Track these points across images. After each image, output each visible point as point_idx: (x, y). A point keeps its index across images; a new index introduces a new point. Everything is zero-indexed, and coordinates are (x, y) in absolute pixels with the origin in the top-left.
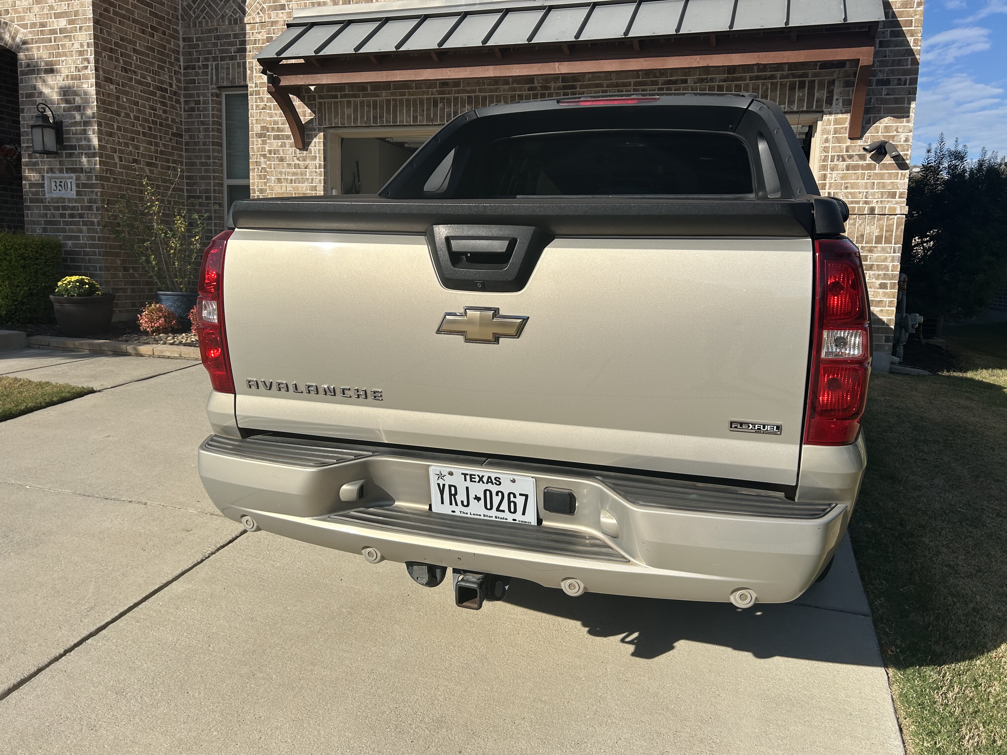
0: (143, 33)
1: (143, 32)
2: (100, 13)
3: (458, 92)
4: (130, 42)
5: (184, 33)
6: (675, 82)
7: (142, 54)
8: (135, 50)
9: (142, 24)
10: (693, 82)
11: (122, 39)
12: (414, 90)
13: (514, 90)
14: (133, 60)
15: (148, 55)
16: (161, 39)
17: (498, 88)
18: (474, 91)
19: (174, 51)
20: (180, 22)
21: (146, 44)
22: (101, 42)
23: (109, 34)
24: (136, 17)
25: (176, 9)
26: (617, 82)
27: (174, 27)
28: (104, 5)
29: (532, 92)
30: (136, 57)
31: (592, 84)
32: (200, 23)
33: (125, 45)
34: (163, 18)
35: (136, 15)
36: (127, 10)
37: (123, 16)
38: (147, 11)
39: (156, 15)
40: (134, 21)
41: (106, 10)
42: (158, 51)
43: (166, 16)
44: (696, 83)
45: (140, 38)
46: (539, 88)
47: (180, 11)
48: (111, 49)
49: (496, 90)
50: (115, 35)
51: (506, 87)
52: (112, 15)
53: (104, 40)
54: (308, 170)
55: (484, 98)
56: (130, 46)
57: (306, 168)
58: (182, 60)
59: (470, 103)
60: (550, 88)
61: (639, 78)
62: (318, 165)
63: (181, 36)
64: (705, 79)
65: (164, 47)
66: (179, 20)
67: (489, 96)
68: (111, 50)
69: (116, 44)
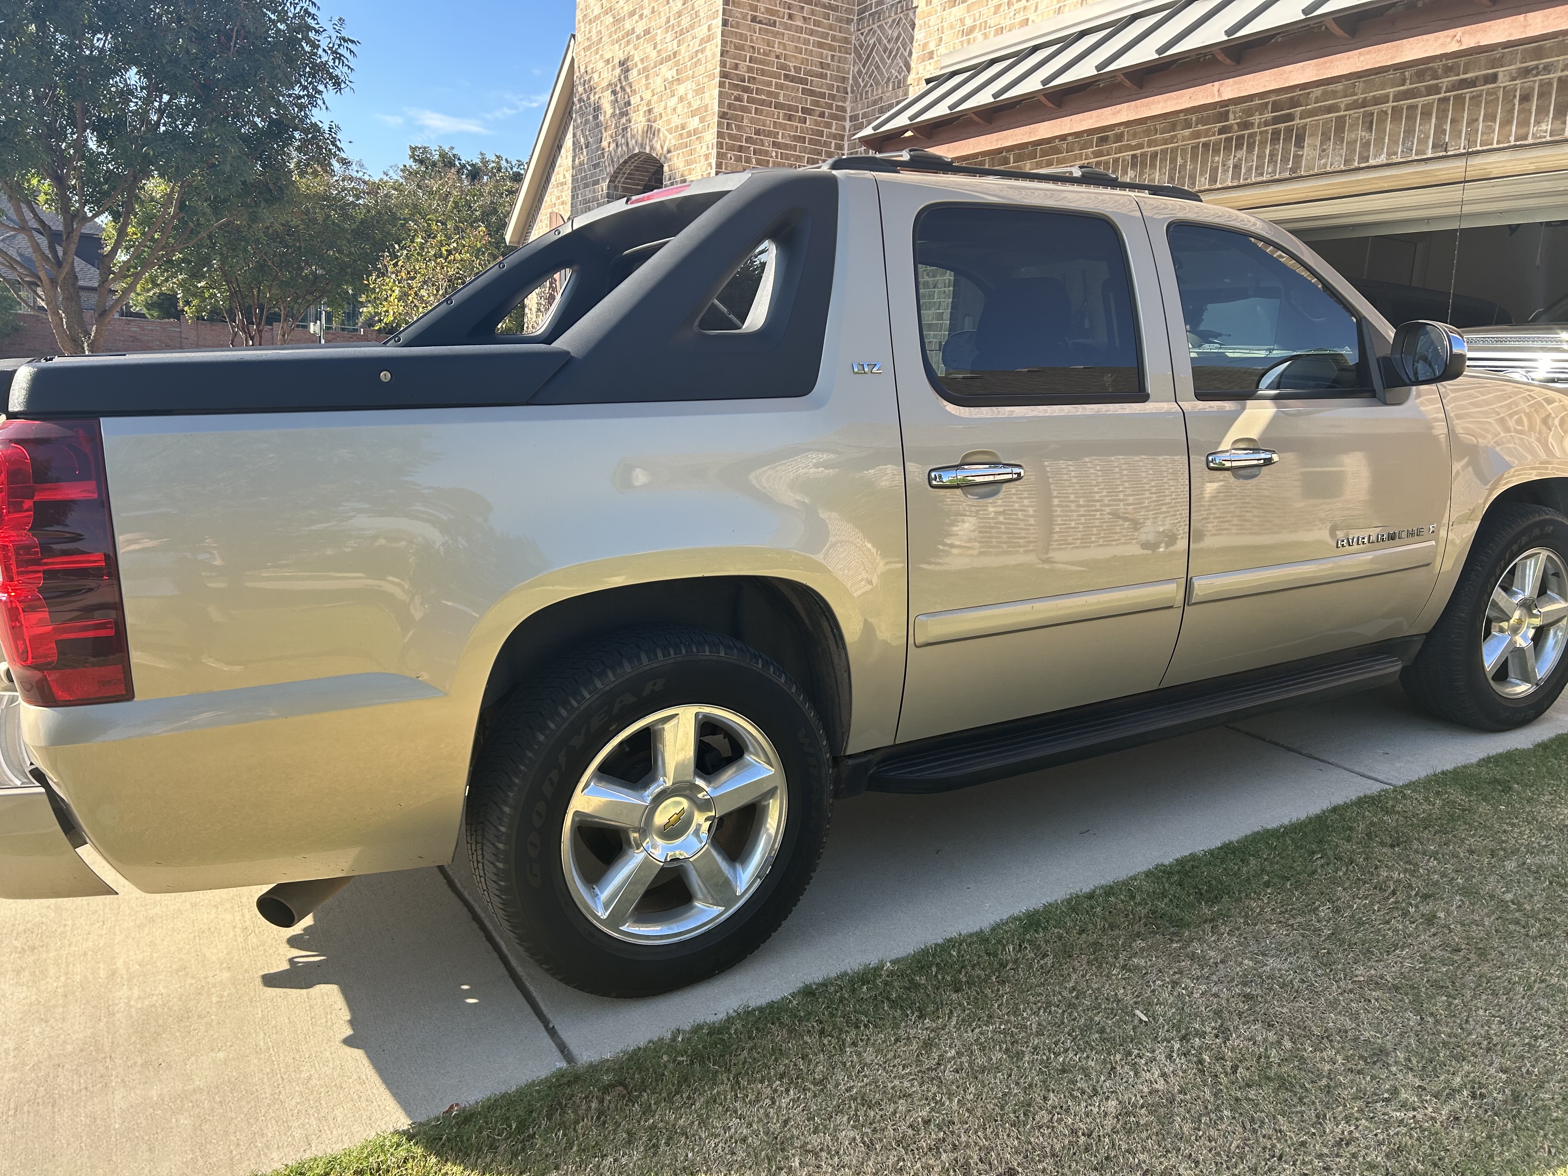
0: (790, 120)
1: (790, 118)
2: (729, 104)
3: (1120, 150)
4: (769, 134)
5: (852, 110)
6: (1472, 83)
7: (786, 147)
8: (775, 144)
9: (790, 108)
10: (1508, 78)
11: (757, 132)
12: (1065, 154)
13: (1196, 135)
14: (772, 157)
15: (794, 148)
16: (817, 123)
17: (1175, 136)
18: (1140, 146)
19: (835, 137)
20: (850, 95)
21: (792, 134)
22: (727, 140)
23: (739, 128)
24: (781, 100)
25: (844, 80)
26: (1365, 98)
27: (840, 104)
28: (736, 93)
29: (1224, 136)
30: (777, 153)
31: (1321, 107)
32: (867, 92)
33: (761, 140)
34: (823, 95)
35: (781, 98)
36: (769, 94)
37: (762, 103)
38: (798, 90)
39: (812, 93)
40: (778, 106)
41: (738, 99)
42: (811, 140)
43: (827, 92)
44: (1514, 79)
45: (783, 127)
46: (1236, 127)
47: (851, 81)
48: (741, 146)
49: (1172, 140)
50: (748, 129)
51: (1187, 132)
52: (746, 104)
53: (732, 137)
54: (936, 290)
55: (1154, 155)
56: (767, 140)
57: (934, 287)
58: (846, 147)
59: (1134, 166)
60: (1252, 125)
61: (1403, 85)
62: (947, 281)
63: (848, 115)
64: (1533, 69)
65: (821, 134)
66: (847, 93)
67: (1162, 150)
68: (740, 149)
69: (748, 140)
